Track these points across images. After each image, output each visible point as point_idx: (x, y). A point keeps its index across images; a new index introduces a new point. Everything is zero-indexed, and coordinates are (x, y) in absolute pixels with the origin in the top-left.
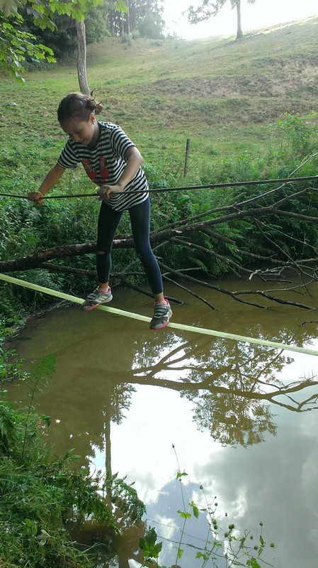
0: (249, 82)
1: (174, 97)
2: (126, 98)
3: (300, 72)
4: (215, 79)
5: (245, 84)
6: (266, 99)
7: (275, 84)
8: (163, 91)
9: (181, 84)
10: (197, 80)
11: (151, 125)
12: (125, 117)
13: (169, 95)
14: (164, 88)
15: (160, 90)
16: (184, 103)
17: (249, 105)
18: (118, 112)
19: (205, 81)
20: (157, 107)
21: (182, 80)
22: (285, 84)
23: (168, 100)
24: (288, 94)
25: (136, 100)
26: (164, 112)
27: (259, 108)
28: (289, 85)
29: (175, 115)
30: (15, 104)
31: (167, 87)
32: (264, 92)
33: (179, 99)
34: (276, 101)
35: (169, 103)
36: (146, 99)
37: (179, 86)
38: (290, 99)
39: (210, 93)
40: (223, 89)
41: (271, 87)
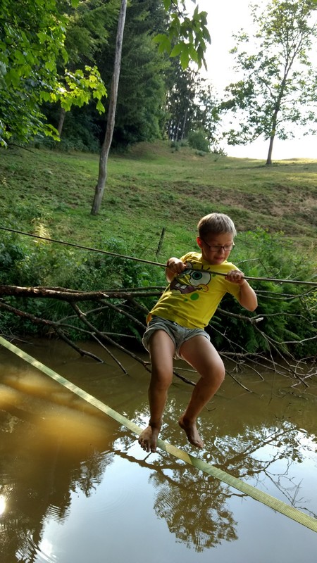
0: (254, 199)
1: (187, 197)
2: (146, 189)
3: (302, 201)
4: (226, 191)
5: (250, 200)
6: (264, 216)
7: (276, 206)
8: (180, 190)
9: (196, 188)
10: (211, 187)
11: (158, 215)
12: (138, 203)
13: (183, 195)
14: (181, 188)
15: (177, 189)
16: (193, 203)
17: (248, 218)
18: (134, 198)
19: (218, 190)
20: (170, 202)
21: (198, 185)
22: (284, 208)
23: (180, 198)
24: (286, 217)
25: (154, 192)
26: (173, 207)
27: (256, 222)
28: (288, 210)
29: (182, 211)
30: (50, 172)
31: (184, 188)
32: (265, 210)
33: (190, 199)
34: (272, 219)
35: (180, 200)
36: (162, 193)
37: (194, 189)
38: (286, 220)
39: (218, 201)
40: (230, 200)
41: (271, 208)
